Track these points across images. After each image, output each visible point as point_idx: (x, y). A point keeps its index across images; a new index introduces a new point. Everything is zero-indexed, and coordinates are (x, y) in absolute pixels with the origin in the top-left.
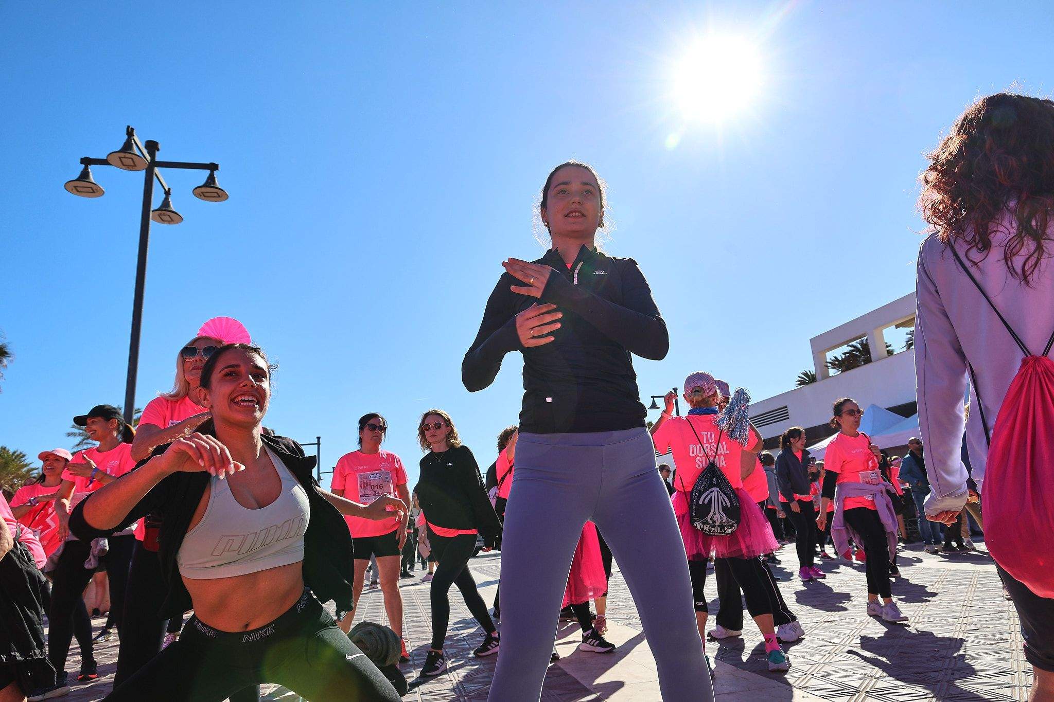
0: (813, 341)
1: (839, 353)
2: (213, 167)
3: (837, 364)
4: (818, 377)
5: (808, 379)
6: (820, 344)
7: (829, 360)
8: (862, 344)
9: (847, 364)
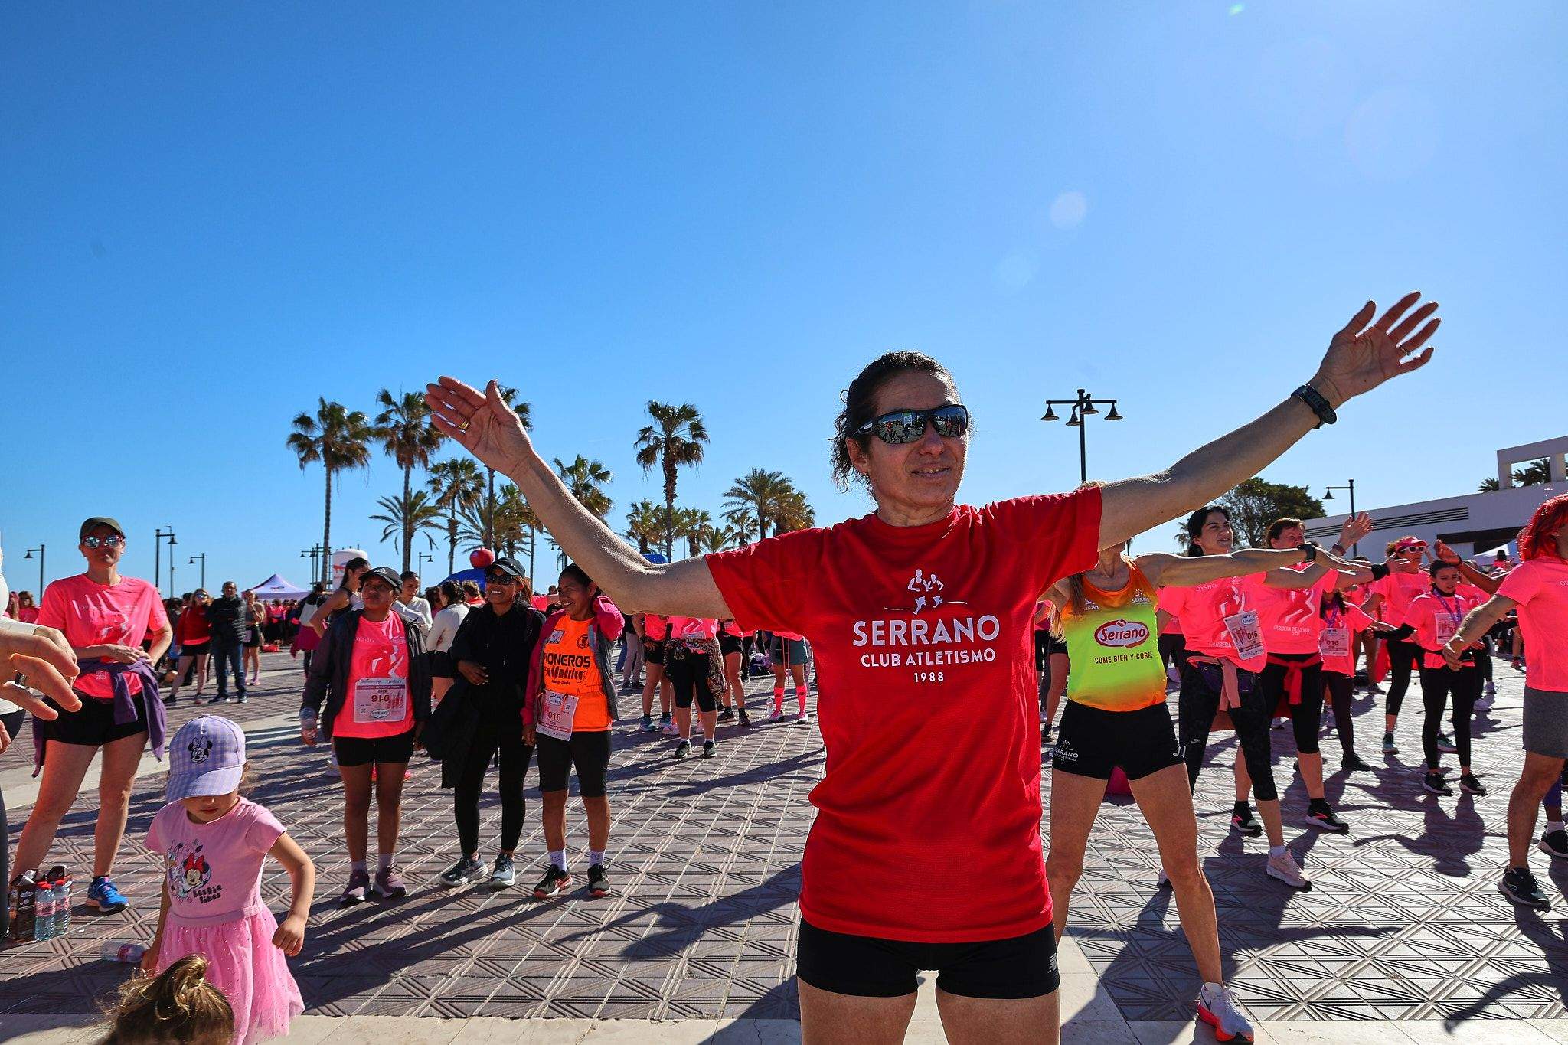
0: (1499, 452)
1: (1523, 467)
2: (1114, 402)
3: (1520, 477)
4: (1501, 486)
5: (1492, 486)
6: (1505, 457)
7: (1513, 473)
8: (1545, 461)
9: (1529, 478)
